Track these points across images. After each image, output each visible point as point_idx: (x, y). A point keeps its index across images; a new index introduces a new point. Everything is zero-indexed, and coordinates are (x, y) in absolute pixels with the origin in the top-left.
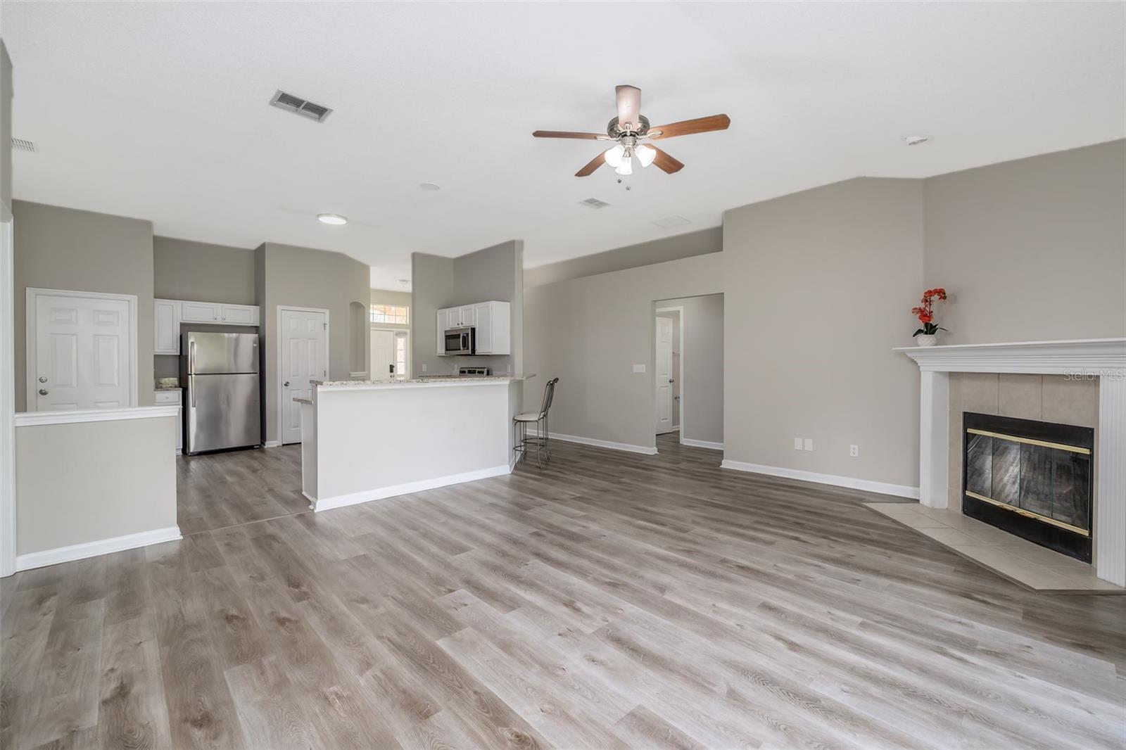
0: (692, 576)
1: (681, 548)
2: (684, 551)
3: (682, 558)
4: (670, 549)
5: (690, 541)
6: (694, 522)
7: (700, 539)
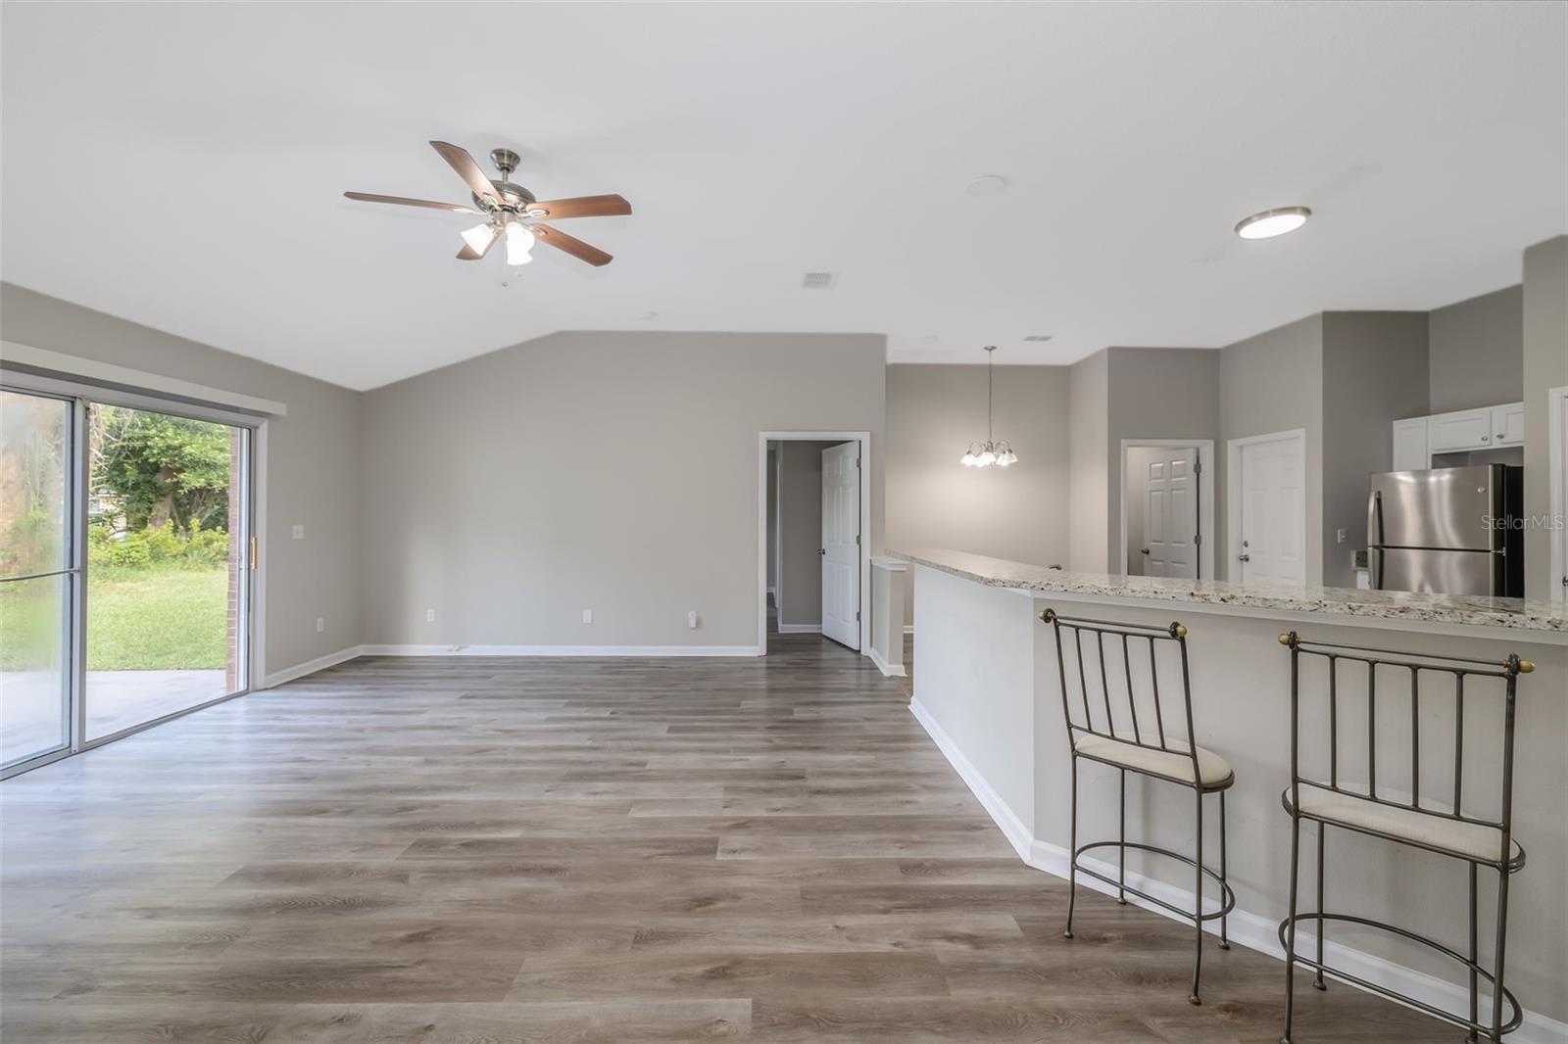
0: (396, 782)
1: (419, 811)
2: (412, 808)
3: (413, 798)
4: (435, 805)
5: (405, 828)
6: (401, 877)
7: (387, 838)
